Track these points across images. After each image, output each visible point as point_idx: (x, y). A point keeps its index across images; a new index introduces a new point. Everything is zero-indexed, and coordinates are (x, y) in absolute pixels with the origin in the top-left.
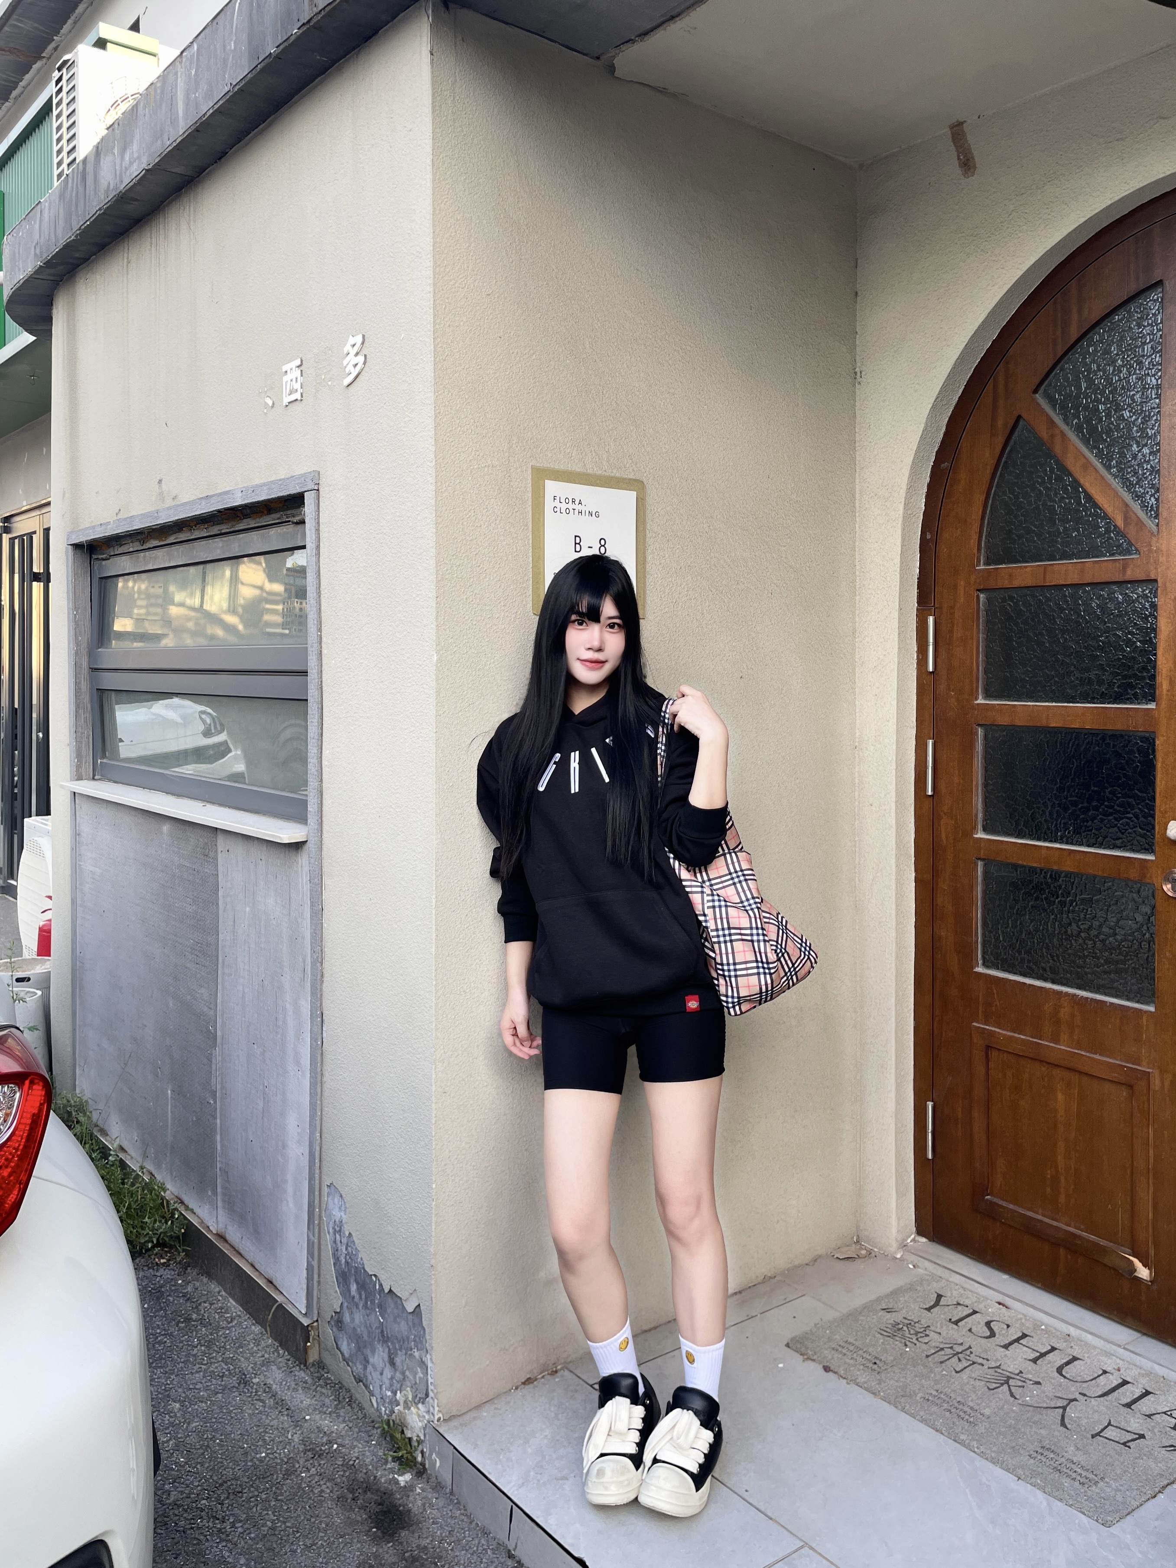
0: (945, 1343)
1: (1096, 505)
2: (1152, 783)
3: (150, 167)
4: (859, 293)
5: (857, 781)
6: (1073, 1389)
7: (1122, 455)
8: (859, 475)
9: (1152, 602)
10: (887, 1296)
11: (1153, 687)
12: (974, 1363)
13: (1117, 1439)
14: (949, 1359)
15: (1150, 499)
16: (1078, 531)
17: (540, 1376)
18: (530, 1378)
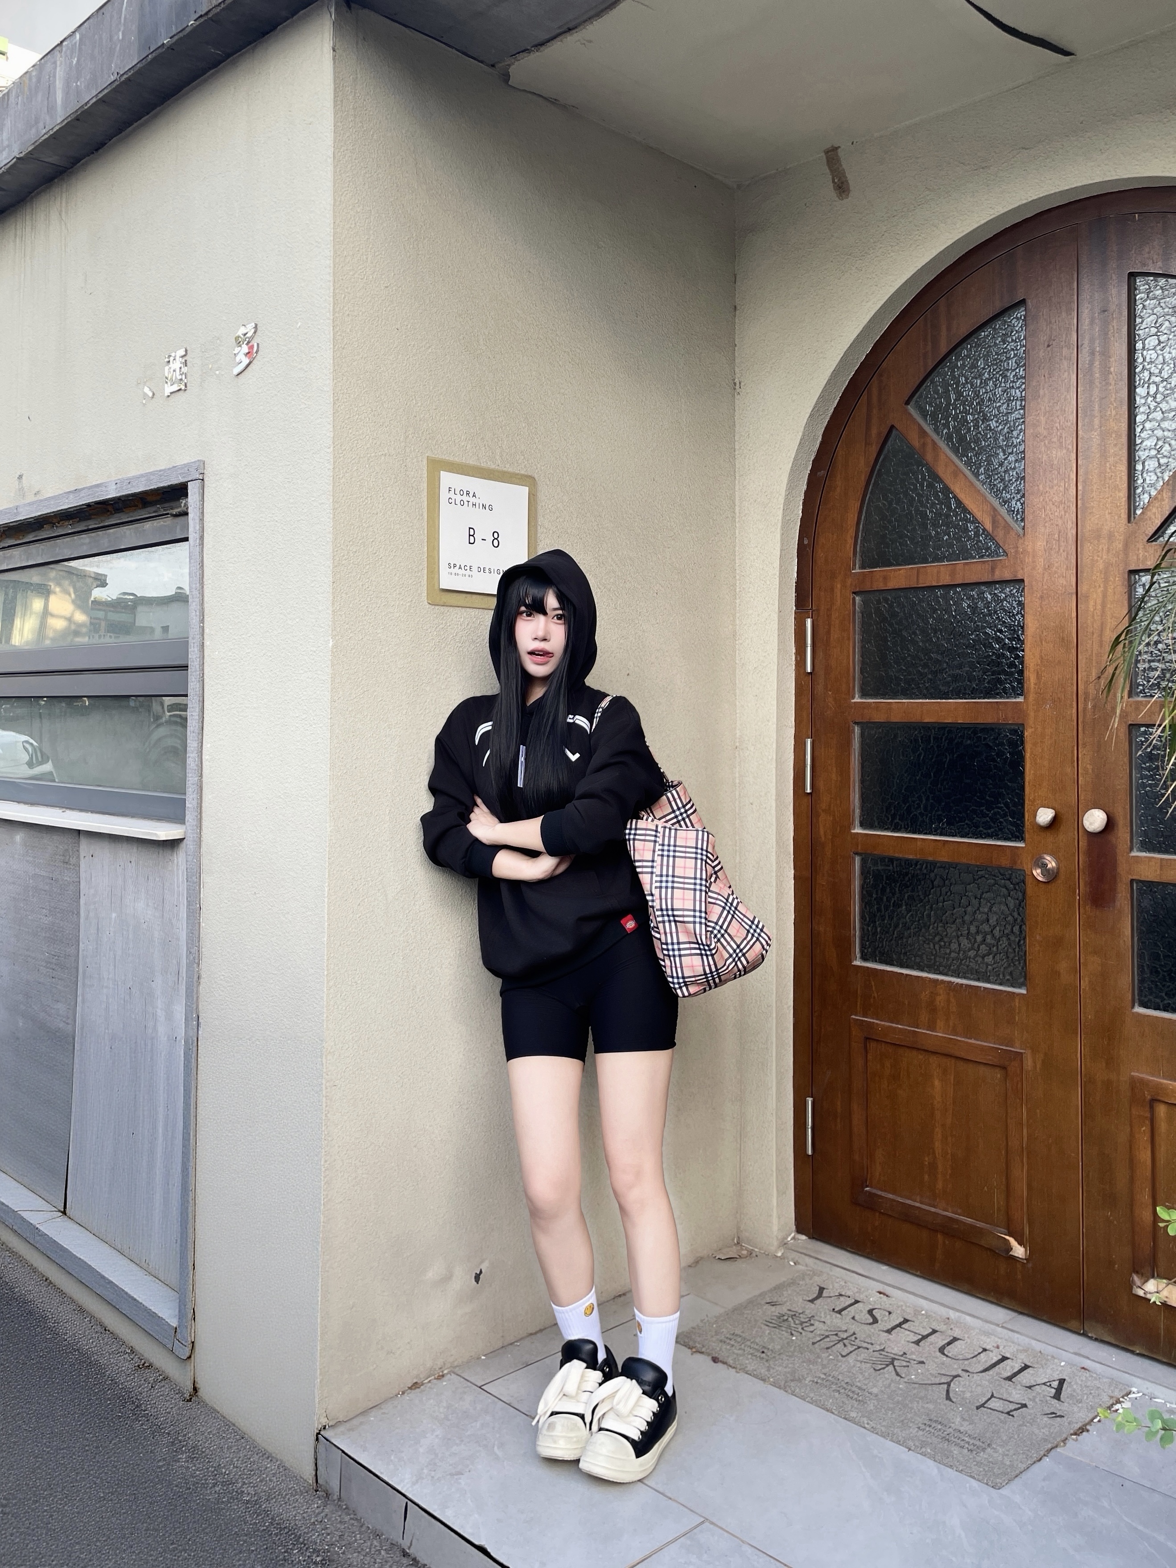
0: (831, 1331)
1: (965, 510)
2: (1022, 774)
3: (21, 155)
4: (738, 307)
5: (737, 781)
6: (956, 1366)
7: (990, 463)
8: (739, 482)
9: (1019, 601)
10: (771, 1291)
11: (1021, 682)
12: (859, 1348)
13: (1001, 1409)
14: (834, 1345)
15: (1016, 504)
16: (949, 535)
17: (426, 1381)
18: (416, 1383)
